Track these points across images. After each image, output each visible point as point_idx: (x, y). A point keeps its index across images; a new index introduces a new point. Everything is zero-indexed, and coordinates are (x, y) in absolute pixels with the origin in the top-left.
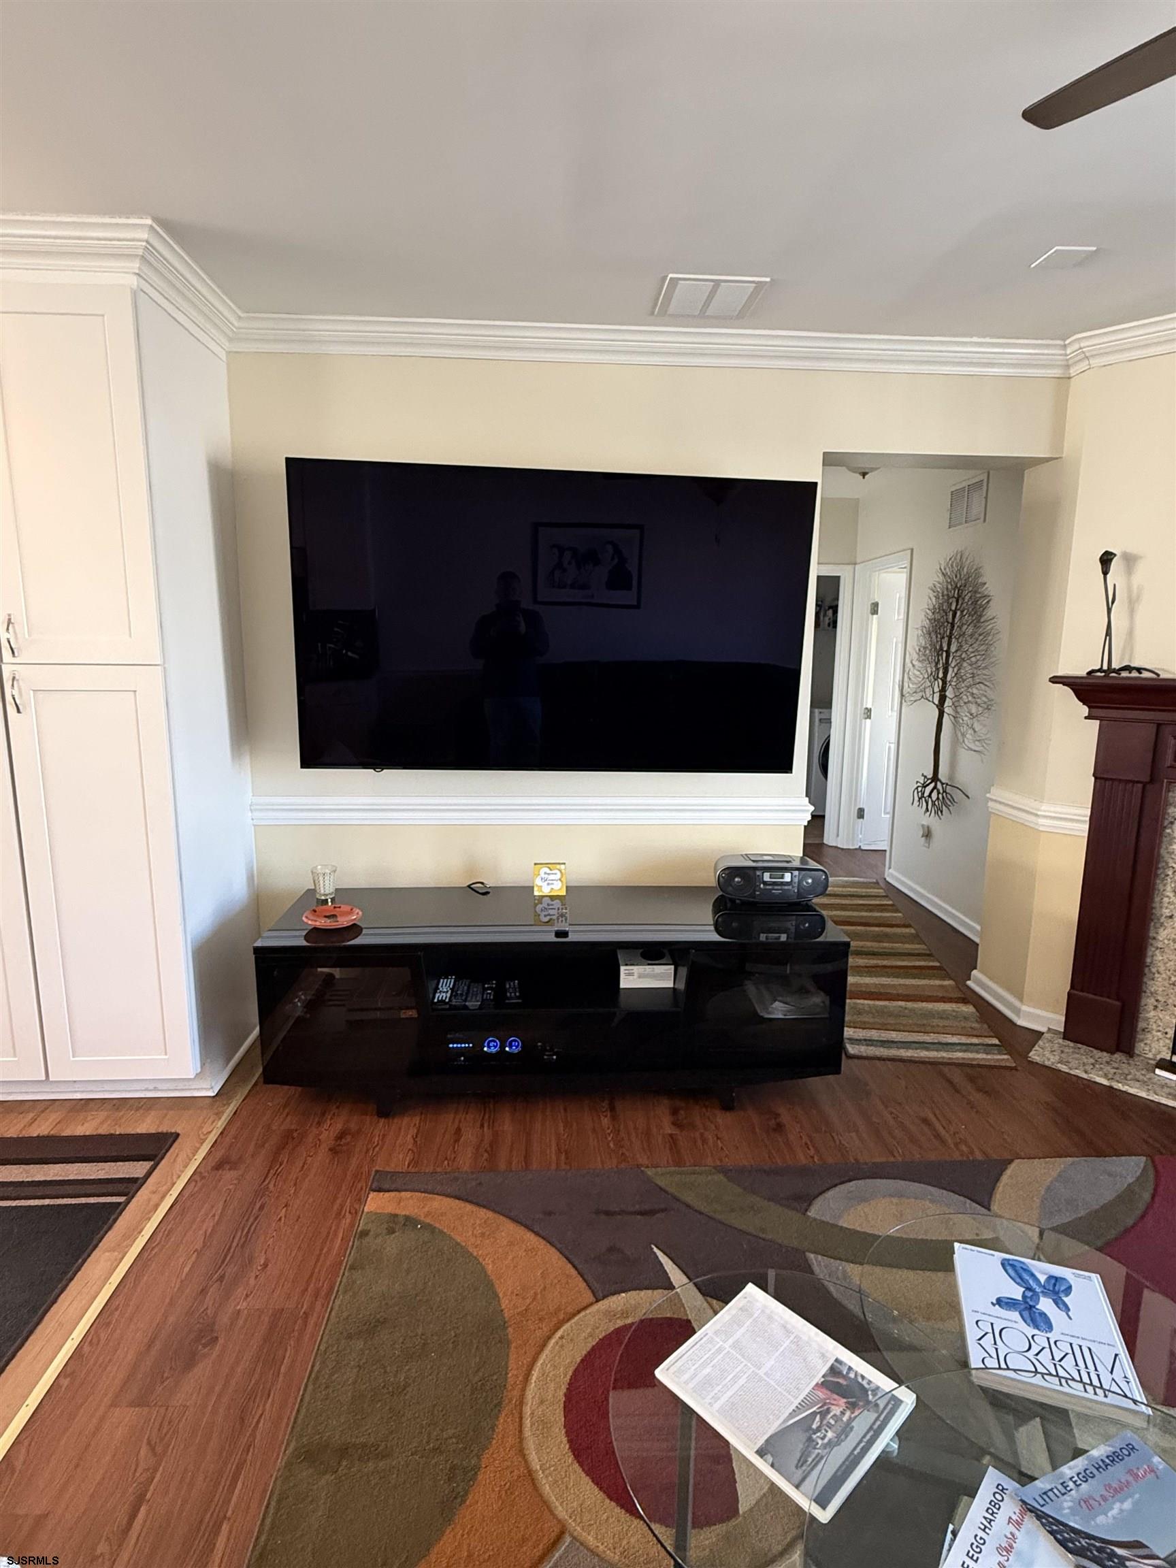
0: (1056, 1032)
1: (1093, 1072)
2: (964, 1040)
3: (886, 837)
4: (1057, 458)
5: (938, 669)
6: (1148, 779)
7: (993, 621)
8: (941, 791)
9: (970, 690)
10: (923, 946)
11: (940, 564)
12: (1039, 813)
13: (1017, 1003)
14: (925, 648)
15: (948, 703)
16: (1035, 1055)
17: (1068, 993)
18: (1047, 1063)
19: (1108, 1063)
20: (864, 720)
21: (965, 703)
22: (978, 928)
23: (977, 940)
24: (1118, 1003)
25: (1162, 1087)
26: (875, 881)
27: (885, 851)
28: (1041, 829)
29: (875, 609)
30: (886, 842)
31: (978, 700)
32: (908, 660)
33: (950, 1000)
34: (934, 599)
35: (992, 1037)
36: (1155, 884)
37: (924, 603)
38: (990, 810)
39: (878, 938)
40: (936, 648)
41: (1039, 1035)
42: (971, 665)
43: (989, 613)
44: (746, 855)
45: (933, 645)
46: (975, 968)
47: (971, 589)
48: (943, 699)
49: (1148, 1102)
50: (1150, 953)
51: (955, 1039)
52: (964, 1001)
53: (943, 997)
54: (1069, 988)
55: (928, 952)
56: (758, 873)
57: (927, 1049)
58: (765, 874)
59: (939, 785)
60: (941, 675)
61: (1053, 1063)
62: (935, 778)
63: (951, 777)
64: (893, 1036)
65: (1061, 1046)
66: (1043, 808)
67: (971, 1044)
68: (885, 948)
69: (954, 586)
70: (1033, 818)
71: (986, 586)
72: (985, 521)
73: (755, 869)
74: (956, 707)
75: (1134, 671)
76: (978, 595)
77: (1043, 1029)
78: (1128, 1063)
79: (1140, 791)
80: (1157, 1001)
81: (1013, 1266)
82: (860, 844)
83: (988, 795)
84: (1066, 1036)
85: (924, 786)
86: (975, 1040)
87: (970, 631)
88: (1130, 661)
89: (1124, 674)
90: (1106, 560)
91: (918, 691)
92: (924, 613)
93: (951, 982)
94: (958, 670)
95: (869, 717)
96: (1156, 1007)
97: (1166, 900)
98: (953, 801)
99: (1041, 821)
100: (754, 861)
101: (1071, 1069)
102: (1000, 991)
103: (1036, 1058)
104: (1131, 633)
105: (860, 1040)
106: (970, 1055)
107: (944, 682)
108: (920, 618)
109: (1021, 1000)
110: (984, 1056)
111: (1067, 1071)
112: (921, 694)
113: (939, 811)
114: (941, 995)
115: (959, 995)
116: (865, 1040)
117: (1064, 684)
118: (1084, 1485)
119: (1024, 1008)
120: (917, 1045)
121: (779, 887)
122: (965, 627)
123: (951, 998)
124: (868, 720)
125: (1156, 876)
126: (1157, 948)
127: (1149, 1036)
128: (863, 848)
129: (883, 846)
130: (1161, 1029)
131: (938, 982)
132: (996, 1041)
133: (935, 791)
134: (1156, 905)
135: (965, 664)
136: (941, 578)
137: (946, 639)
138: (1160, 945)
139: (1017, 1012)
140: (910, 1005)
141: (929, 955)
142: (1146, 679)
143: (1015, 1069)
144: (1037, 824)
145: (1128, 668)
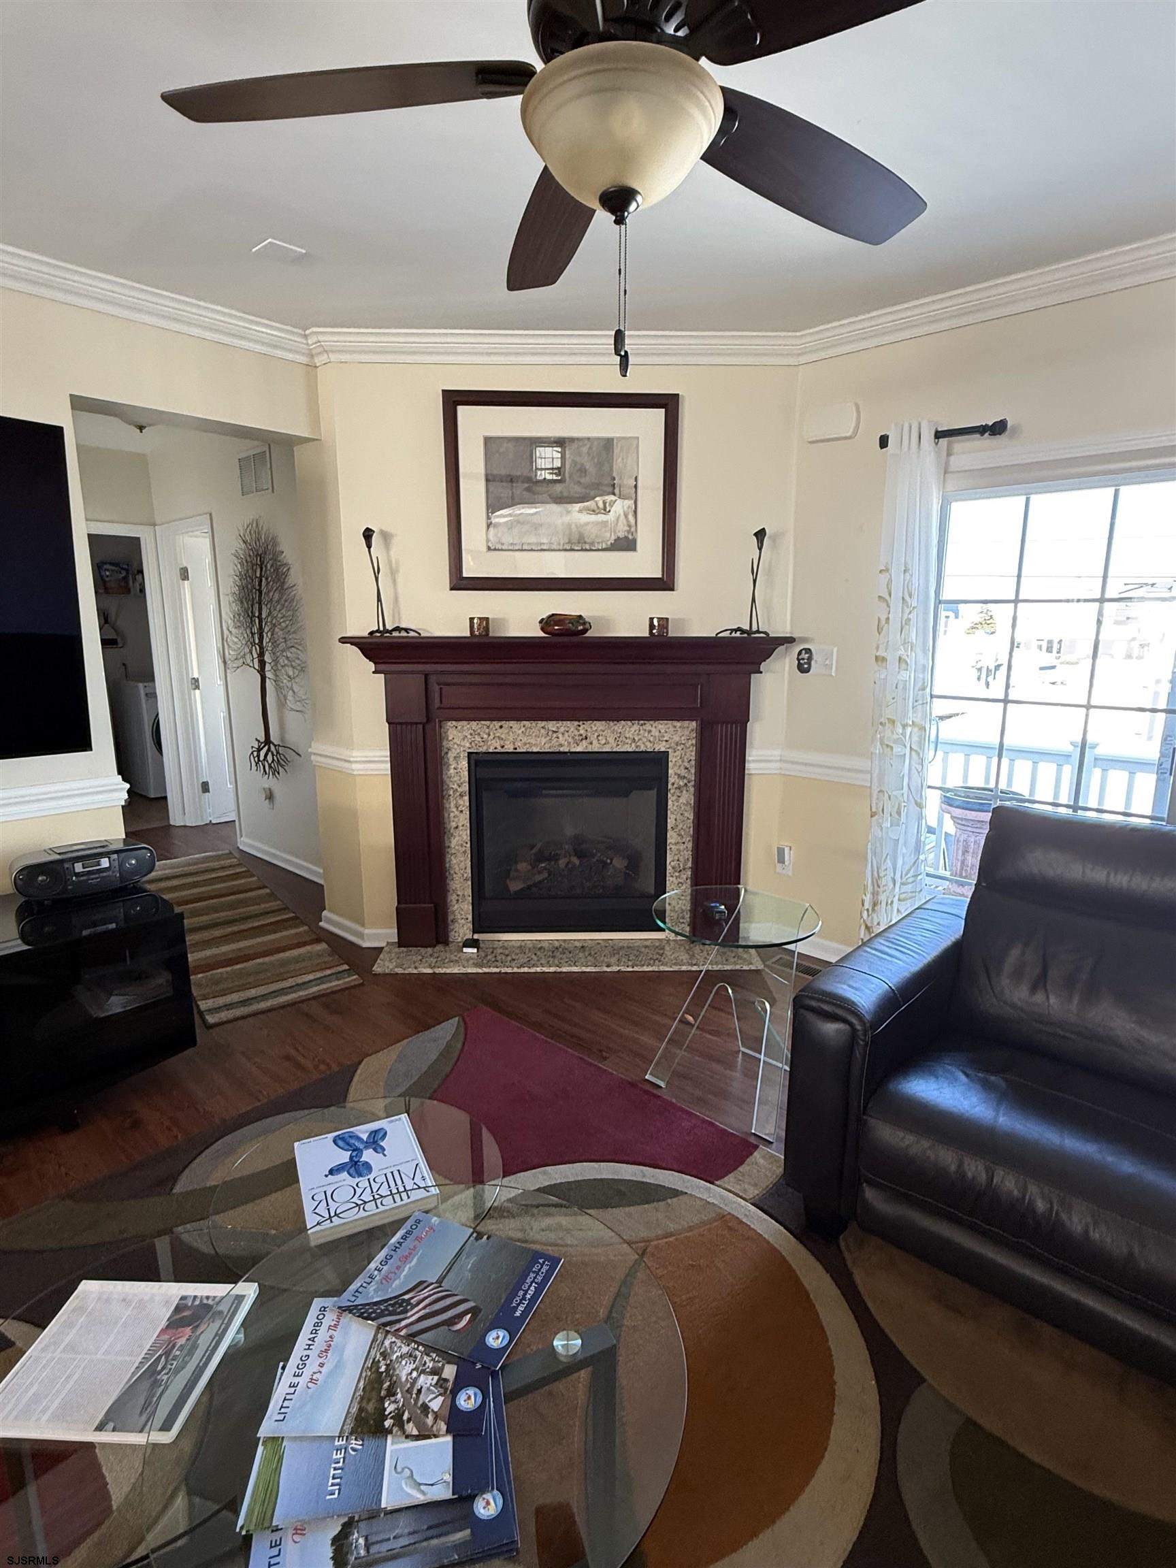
0: (393, 944)
1: (422, 965)
2: (318, 975)
3: (233, 806)
4: (317, 440)
5: (253, 634)
6: (425, 721)
7: (294, 588)
8: (275, 753)
9: (285, 654)
10: (279, 902)
11: (239, 530)
12: (352, 759)
13: (360, 929)
14: (239, 615)
15: (268, 667)
16: (377, 969)
17: (397, 908)
18: (387, 971)
19: (431, 955)
20: (192, 691)
21: (282, 666)
22: (321, 871)
23: (321, 881)
24: (432, 905)
25: (468, 961)
26: (227, 851)
27: (234, 821)
28: (355, 773)
29: (184, 574)
30: (234, 813)
31: (293, 663)
32: (224, 628)
33: (305, 944)
34: (239, 566)
35: (342, 964)
36: (443, 804)
37: (231, 570)
38: (314, 763)
39: (232, 906)
40: (248, 616)
41: (380, 950)
42: (282, 630)
43: (291, 581)
44: (50, 849)
45: (246, 611)
46: (325, 909)
47: (271, 556)
48: (262, 663)
49: (460, 976)
50: (447, 860)
51: (311, 977)
52: (318, 941)
53: (299, 943)
54: (396, 904)
55: (284, 906)
56: (66, 865)
57: (286, 994)
58: (76, 865)
59: (273, 748)
60: (257, 641)
61: (391, 970)
62: (268, 741)
63: (282, 739)
64: (253, 992)
65: (396, 953)
66: (354, 755)
67: (325, 976)
68: (240, 914)
69: (255, 553)
70: (346, 765)
71: (284, 555)
72: (273, 491)
73: (62, 861)
74: (275, 671)
75: (403, 631)
76: (279, 564)
77: (383, 944)
78: (446, 951)
79: (421, 730)
80: (458, 895)
81: (343, 1139)
82: (210, 819)
83: (310, 750)
84: (401, 944)
85: (259, 750)
86: (328, 972)
87: (276, 596)
88: (399, 622)
89: (395, 634)
90: (368, 535)
91: (239, 657)
92: (232, 580)
93: (306, 928)
94: (272, 635)
95: (197, 687)
96: (458, 900)
97: (452, 815)
98: (287, 761)
99: (354, 766)
100: (59, 854)
101: (404, 969)
102: (347, 923)
103: (379, 969)
104: (396, 600)
105: (220, 1008)
106: (324, 986)
107: (261, 648)
108: (230, 585)
109: (363, 925)
110: (337, 983)
111: (403, 972)
112: (241, 661)
113: (275, 772)
114: (296, 942)
115: (314, 937)
116: (225, 1006)
117: (352, 644)
118: (385, 1268)
119: (367, 931)
120: (276, 994)
121: (97, 876)
122: (271, 594)
123: (305, 942)
124: (197, 691)
125: (443, 797)
126: (452, 854)
127: (457, 925)
128: (214, 822)
129: (232, 817)
130: (463, 916)
131: (293, 931)
132: (346, 967)
133: (270, 753)
134: (446, 820)
135: (277, 629)
136: (243, 546)
137: (257, 606)
138: (453, 851)
139: (361, 936)
140: (267, 959)
141: (285, 909)
142: (413, 637)
143: (362, 984)
144: (352, 770)
145: (397, 629)
